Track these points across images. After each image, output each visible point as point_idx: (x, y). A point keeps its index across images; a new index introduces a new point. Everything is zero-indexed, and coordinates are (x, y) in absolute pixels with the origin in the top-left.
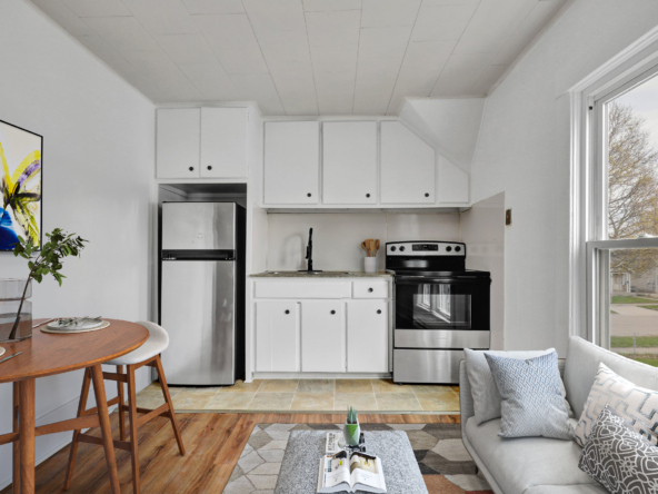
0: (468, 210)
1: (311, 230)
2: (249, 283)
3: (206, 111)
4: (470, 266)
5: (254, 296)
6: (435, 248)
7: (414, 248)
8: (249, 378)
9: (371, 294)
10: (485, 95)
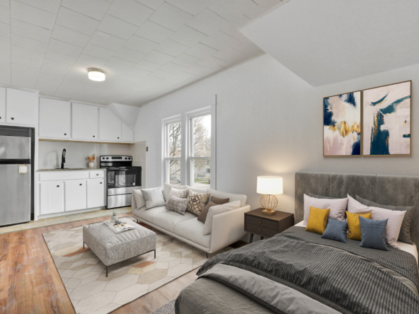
0: (133, 144)
1: (64, 150)
2: (36, 174)
4: (134, 164)
5: (39, 180)
6: (121, 158)
7: (113, 158)
8: (36, 219)
10: (140, 106)
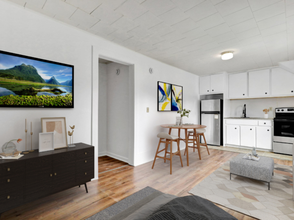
1: (245, 105)
2: (224, 120)
3: (212, 76)
5: (226, 124)
7: (288, 110)
8: (224, 145)
9: (265, 125)
